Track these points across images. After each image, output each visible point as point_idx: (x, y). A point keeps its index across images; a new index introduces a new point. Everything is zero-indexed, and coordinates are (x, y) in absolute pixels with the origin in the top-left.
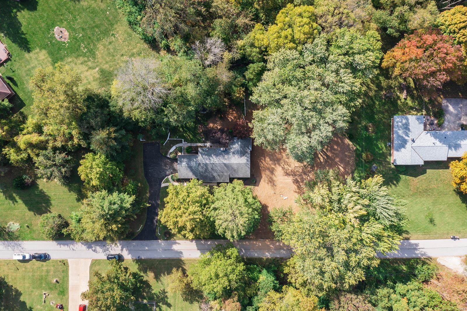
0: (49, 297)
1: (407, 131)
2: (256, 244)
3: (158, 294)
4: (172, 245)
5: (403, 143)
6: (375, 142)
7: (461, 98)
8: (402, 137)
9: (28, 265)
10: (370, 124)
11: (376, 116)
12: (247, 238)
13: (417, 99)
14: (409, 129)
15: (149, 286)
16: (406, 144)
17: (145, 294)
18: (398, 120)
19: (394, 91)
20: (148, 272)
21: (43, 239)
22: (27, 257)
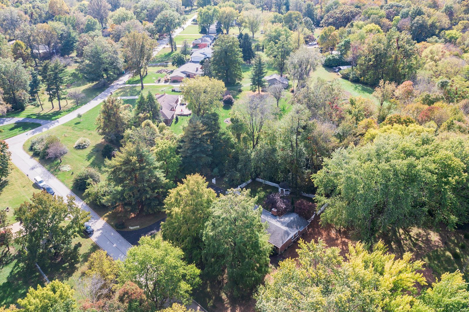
9: (33, 189)
15: (70, 274)
21: (67, 186)
22: (41, 185)
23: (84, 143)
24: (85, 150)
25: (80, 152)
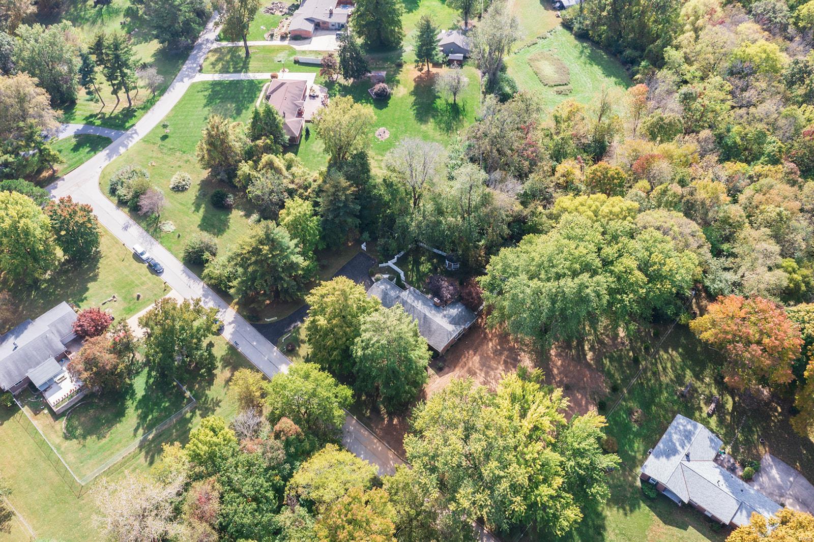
0: (113, 303)
1: (686, 441)
2: (375, 444)
3: (210, 399)
4: (282, 363)
5: (671, 452)
6: (632, 437)
7: (797, 469)
8: (675, 445)
9: (136, 264)
10: (640, 411)
11: (654, 408)
12: (372, 427)
13: (727, 427)
14: (690, 440)
15: (210, 382)
16: (674, 455)
17: (197, 386)
18: (681, 421)
19: (698, 398)
20: (227, 368)
21: (176, 256)
22: (144, 257)
23: (184, 183)
24: (186, 193)
25: (180, 195)
